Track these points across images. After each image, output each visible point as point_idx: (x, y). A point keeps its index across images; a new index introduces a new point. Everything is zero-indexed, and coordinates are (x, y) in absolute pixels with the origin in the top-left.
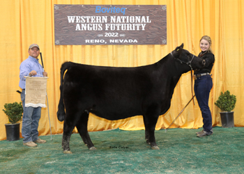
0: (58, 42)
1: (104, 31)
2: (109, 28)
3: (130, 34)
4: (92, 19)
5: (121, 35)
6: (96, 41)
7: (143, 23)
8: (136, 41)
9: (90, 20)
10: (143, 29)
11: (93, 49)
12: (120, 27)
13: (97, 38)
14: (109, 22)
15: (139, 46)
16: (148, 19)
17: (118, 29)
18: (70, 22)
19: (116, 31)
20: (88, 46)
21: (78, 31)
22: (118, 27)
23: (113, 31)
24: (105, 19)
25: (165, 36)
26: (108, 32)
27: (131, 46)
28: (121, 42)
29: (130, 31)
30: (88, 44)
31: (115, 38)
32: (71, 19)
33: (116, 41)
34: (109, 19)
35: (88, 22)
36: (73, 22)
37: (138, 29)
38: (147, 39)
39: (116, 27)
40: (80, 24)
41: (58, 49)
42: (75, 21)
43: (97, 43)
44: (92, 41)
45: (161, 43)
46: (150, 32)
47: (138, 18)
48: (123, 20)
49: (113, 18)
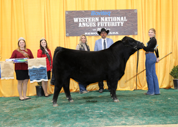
0: (68, 34)
1: (97, 26)
2: (100, 25)
3: (113, 29)
4: (89, 20)
6: (91, 33)
7: (122, 21)
8: (117, 33)
9: (88, 20)
10: (122, 25)
12: (107, 24)
13: (93, 32)
14: (100, 21)
16: (125, 19)
18: (75, 21)
21: (80, 27)
24: (97, 19)
25: (136, 29)
26: (99, 27)
27: (115, 36)
29: (113, 27)
30: (86, 35)
32: (76, 20)
34: (100, 19)
36: (77, 21)
37: (119, 25)
39: (104, 24)
40: (82, 23)
41: (68, 39)
42: (78, 21)
43: (92, 35)
44: (89, 34)
45: (134, 34)
46: (126, 27)
47: (118, 18)
48: (109, 19)
49: (102, 19)
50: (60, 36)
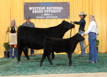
1: (44, 13)
2: (46, 12)
3: (54, 14)
4: (39, 8)
5: (51, 15)
6: (40, 17)
7: (60, 10)
8: (57, 17)
10: (60, 12)
11: (39, 20)
12: (51, 11)
14: (46, 9)
15: (58, 19)
16: (62, 8)
17: (50, 12)
19: (49, 13)
20: (37, 19)
21: (33, 13)
22: (50, 11)
23: (48, 13)
24: (44, 8)
25: (69, 15)
26: (45, 13)
27: (55, 19)
28: (51, 17)
29: (54, 13)
30: (37, 18)
31: (48, 16)
32: (30, 8)
33: (49, 17)
34: (46, 8)
35: (37, 9)
37: (58, 12)
38: (62, 16)
39: (49, 11)
40: (34, 10)
42: (32, 9)
43: (41, 18)
45: (67, 18)
46: (63, 13)
47: (58, 8)
48: (52, 8)
49: (47, 8)
50: (20, 19)
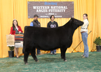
0: (29, 17)
1: (48, 12)
2: (50, 11)
3: (59, 14)
5: (55, 14)
6: (45, 16)
7: (64, 9)
8: (61, 16)
9: (42, 8)
10: (64, 12)
12: (55, 11)
13: (45, 15)
14: (50, 8)
15: (62, 19)
16: (66, 7)
21: (37, 12)
23: (52, 13)
24: (48, 7)
25: (73, 14)
26: (50, 13)
27: (59, 19)
29: (59, 12)
32: (34, 8)
37: (62, 12)
38: (66, 16)
39: (53, 11)
40: (38, 9)
41: (29, 20)
42: (36, 8)
43: (45, 18)
44: (43, 17)
46: (67, 13)
47: (62, 7)
48: (56, 8)
49: (52, 7)
